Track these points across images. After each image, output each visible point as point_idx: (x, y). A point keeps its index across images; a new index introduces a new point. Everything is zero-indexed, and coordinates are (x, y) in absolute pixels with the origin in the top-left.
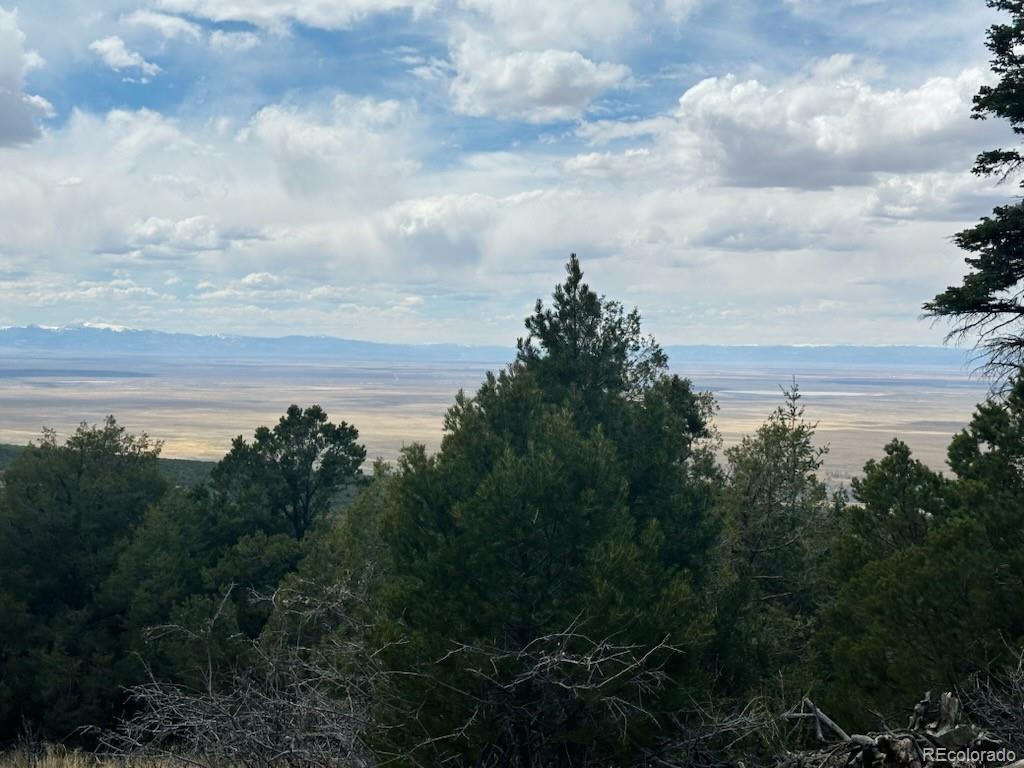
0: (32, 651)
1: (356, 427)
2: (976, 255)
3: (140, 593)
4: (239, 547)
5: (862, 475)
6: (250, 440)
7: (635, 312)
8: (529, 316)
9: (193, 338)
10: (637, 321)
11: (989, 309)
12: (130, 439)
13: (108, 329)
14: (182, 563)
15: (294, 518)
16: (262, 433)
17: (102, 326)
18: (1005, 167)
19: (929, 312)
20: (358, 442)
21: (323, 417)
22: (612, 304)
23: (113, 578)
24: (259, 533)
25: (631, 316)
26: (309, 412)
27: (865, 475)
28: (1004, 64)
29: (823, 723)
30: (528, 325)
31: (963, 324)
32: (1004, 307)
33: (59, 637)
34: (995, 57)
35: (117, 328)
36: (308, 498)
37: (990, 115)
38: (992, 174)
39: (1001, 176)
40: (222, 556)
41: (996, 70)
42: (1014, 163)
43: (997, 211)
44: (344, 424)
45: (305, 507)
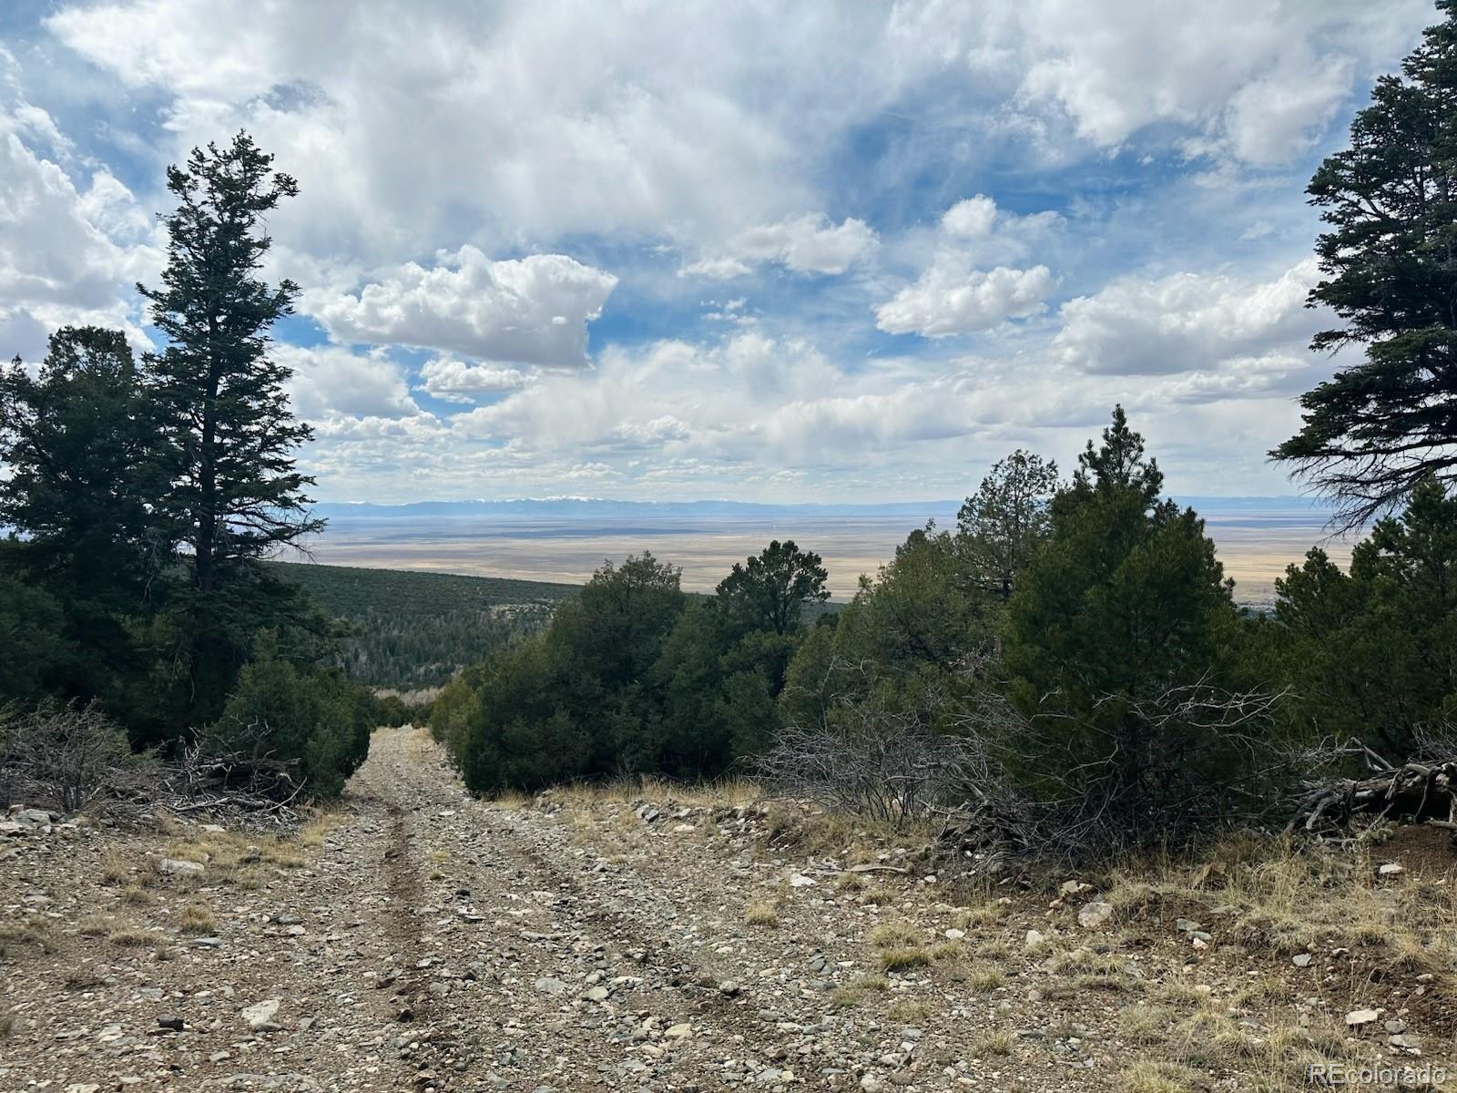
0: (607, 713)
1: (820, 556)
2: (1311, 412)
3: (679, 673)
4: (745, 641)
5: (1284, 576)
6: (744, 566)
7: (1053, 462)
8: (1082, 453)
9: (634, 504)
10: (1054, 469)
11: (1323, 454)
12: (660, 567)
13: (578, 500)
14: (704, 653)
15: (776, 620)
16: (752, 561)
17: (574, 498)
18: (1336, 344)
19: (1271, 457)
20: (821, 566)
21: (795, 549)
22: (1033, 457)
23: (659, 662)
24: (758, 631)
25: (1049, 466)
26: (785, 545)
27: (1287, 575)
28: (1329, 264)
29: (1370, 756)
30: (1081, 460)
31: (1300, 466)
32: (1335, 452)
33: (625, 704)
34: (1321, 259)
35: (584, 499)
36: (785, 607)
37: (1320, 304)
38: (1325, 349)
39: (1332, 351)
40: (730, 648)
41: (1323, 269)
42: (1343, 340)
43: (1338, 376)
44: (811, 553)
45: (784, 613)
